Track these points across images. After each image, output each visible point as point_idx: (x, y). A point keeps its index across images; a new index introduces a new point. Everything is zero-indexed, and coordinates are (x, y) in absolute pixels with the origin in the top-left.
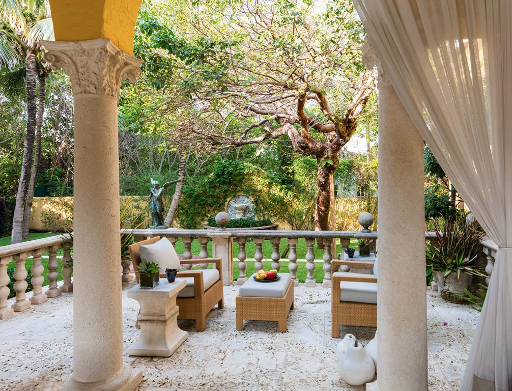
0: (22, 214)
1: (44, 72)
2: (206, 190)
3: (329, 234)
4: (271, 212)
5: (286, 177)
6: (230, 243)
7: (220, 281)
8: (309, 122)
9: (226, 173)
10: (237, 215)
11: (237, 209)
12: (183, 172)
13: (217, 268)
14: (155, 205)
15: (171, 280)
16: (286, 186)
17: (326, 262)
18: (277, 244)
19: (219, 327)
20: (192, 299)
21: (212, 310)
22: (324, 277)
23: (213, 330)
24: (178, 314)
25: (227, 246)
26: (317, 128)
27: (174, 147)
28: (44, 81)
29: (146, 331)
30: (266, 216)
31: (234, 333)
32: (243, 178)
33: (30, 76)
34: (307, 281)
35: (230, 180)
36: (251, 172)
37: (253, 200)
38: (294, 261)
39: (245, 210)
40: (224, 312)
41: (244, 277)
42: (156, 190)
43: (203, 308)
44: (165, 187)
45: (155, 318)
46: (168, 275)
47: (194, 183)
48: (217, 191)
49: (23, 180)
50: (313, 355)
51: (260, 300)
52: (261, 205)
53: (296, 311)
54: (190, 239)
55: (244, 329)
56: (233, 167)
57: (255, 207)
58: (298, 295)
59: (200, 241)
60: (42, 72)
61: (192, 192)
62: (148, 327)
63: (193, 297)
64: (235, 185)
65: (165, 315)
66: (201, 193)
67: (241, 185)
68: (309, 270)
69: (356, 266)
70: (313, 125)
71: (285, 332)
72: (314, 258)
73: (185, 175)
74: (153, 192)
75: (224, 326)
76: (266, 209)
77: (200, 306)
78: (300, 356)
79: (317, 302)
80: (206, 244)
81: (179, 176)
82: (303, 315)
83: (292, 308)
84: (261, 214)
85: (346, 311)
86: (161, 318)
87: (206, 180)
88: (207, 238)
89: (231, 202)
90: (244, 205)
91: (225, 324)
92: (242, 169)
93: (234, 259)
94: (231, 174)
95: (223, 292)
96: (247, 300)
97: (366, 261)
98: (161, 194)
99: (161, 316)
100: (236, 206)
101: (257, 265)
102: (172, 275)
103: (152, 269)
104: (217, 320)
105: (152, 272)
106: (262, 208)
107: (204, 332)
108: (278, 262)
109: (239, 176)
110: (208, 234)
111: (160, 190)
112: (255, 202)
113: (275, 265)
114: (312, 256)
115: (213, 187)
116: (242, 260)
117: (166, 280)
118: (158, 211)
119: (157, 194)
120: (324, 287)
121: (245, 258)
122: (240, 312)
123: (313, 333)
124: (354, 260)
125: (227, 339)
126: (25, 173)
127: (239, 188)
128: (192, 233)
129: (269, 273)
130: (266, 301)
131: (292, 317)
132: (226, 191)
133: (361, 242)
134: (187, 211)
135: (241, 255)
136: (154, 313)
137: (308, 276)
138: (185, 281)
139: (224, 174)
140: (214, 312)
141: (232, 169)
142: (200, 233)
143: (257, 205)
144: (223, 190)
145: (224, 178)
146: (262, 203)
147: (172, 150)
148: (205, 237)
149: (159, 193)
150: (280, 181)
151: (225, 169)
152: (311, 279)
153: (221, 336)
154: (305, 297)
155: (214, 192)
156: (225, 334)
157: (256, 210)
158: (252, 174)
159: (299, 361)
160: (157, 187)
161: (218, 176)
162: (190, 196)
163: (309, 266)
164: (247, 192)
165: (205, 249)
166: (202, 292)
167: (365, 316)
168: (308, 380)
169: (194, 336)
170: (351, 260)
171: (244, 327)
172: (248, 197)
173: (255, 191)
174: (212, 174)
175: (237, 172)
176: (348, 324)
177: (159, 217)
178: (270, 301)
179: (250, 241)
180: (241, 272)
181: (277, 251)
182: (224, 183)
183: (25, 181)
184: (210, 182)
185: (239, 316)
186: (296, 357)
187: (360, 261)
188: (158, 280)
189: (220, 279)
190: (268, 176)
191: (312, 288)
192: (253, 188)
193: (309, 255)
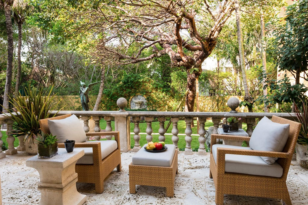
0: (7, 105)
1: (20, 20)
2: (118, 92)
3: (204, 114)
4: (157, 105)
5: (166, 84)
6: (128, 121)
7: (118, 150)
8: (183, 43)
9: (129, 81)
10: (136, 107)
11: (136, 103)
12: (103, 80)
13: (116, 140)
14: (83, 98)
15: (70, 151)
16: (166, 89)
17: (201, 135)
18: (163, 122)
19: (115, 190)
20: (92, 166)
21: (112, 173)
22: (199, 147)
23: (110, 193)
24: (77, 180)
25: (125, 123)
26: (188, 48)
27: (94, 60)
28: (21, 26)
29: (45, 196)
30: (154, 108)
31: (128, 197)
32: (140, 85)
33: (8, 19)
34: (186, 149)
35: (132, 86)
36: (144, 80)
37: (146, 98)
38: (176, 135)
39: (141, 104)
40: (121, 175)
41: (138, 146)
42: (83, 89)
43: (101, 173)
44: (90, 86)
45: (52, 185)
46: (66, 145)
47: (111, 88)
48: (125, 92)
49: (7, 84)
51: (150, 169)
52: (151, 101)
53: (180, 175)
54: (98, 118)
55: (136, 193)
56: (134, 78)
57: (147, 102)
58: (180, 161)
59: (106, 119)
60: (19, 21)
61: (109, 93)
62: (47, 193)
63: (92, 165)
64: (135, 89)
65: (61, 183)
66: (115, 94)
67: (139, 89)
68: (188, 141)
69: (231, 140)
70: (185, 46)
71: (172, 197)
72: (191, 133)
73: (105, 83)
74: (81, 90)
75: (120, 189)
76: (154, 103)
77: (98, 173)
79: (196, 168)
80: (110, 121)
81: (101, 83)
82: (186, 179)
83: (177, 173)
84: (151, 106)
85: (230, 181)
86: (58, 186)
87: (118, 86)
88: (111, 117)
89: (133, 99)
90: (141, 100)
91: (121, 186)
92: (139, 79)
93: (131, 133)
94: (133, 82)
95: (121, 158)
96: (138, 168)
97: (239, 135)
98: (87, 91)
99: (58, 183)
100: (136, 101)
101: (148, 137)
102: (70, 146)
103: (49, 140)
104: (114, 183)
105: (49, 143)
106: (152, 103)
107: (102, 194)
108: (164, 135)
109: (137, 83)
110: (111, 114)
111: (86, 89)
112: (147, 99)
113: (161, 137)
114: (190, 131)
115: (122, 90)
116: (137, 133)
117: (65, 150)
118: (85, 102)
119: (84, 91)
120: (199, 155)
121: (139, 132)
122: (133, 178)
123: (198, 199)
124: (229, 135)
125: (121, 203)
126: (8, 80)
127: (137, 91)
128: (99, 113)
129: (158, 144)
130: (155, 169)
131: (177, 182)
132: (130, 92)
133: (231, 120)
134: (107, 104)
135: (136, 130)
136: (52, 181)
137: (187, 146)
138: (83, 151)
139: (128, 82)
140: (113, 174)
141: (133, 79)
142: (105, 113)
143: (148, 101)
144: (128, 91)
145: (129, 84)
146: (152, 100)
147: (93, 62)
148: (109, 116)
149: (85, 91)
150: (163, 86)
151: (129, 79)
152: (189, 148)
153: (116, 199)
154: (185, 163)
155: (122, 93)
156: (119, 198)
157: (148, 104)
158: (145, 82)
160: (84, 87)
161: (125, 83)
162: (108, 96)
163: (187, 138)
164: (142, 93)
165: (110, 125)
166: (100, 160)
167: (248, 186)
169: (92, 198)
170: (226, 135)
171: (136, 190)
172: (143, 96)
173: (147, 92)
174: (121, 82)
175: (136, 80)
176: (232, 193)
177: (86, 106)
178: (159, 169)
179: (144, 122)
180: (136, 142)
181: (163, 127)
182: (128, 87)
183: (8, 85)
184: (120, 87)
185: (132, 181)
187: (234, 135)
188: (56, 150)
189: (118, 148)
190: (155, 83)
191: (190, 155)
192: (146, 91)
193: (187, 131)
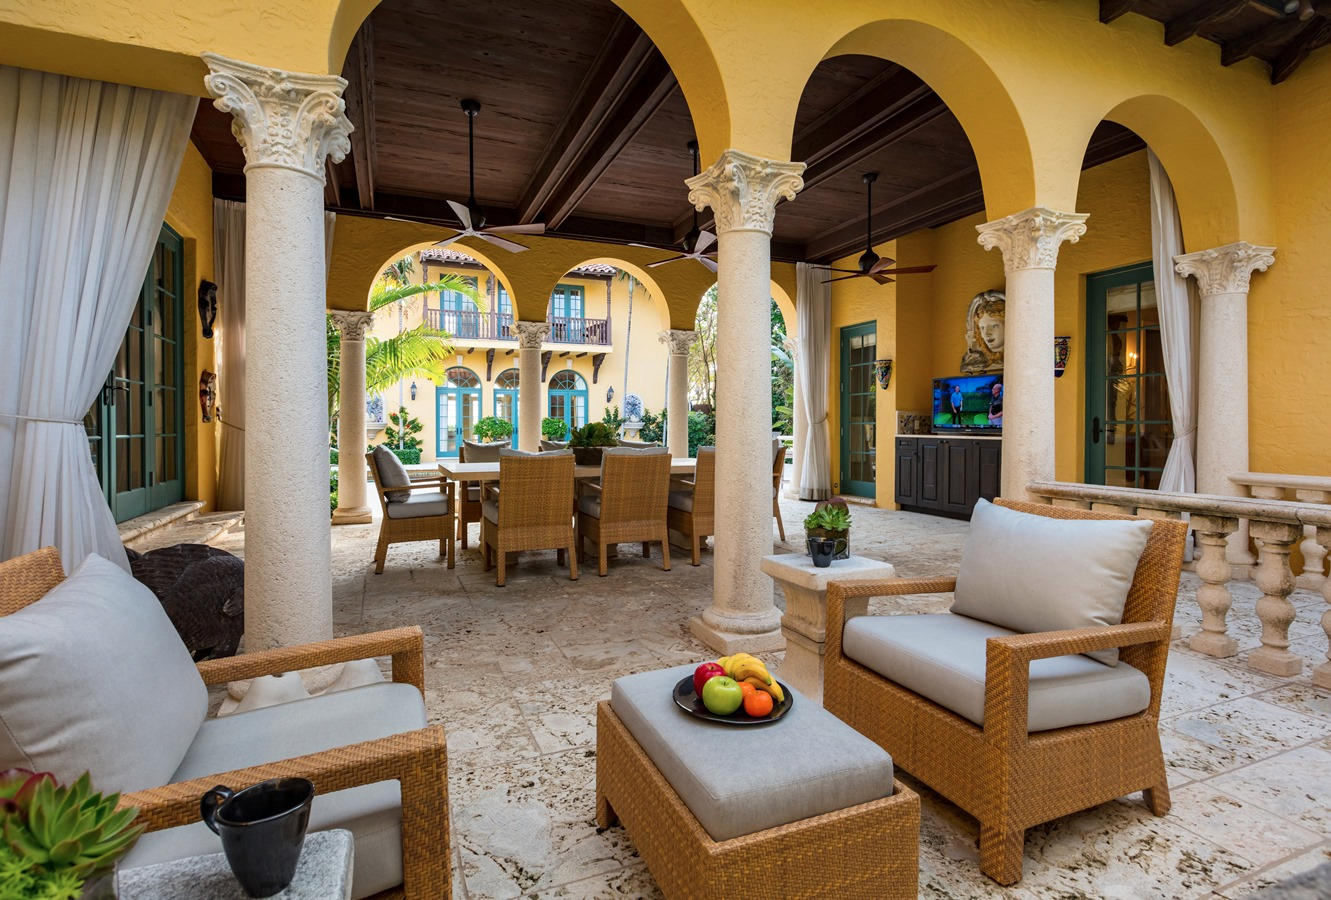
50: (469, 764)
78: (503, 755)
123: (503, 845)
159: (499, 742)
168: (462, 715)
186: (514, 750)
